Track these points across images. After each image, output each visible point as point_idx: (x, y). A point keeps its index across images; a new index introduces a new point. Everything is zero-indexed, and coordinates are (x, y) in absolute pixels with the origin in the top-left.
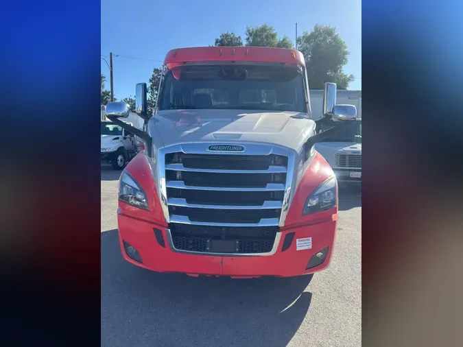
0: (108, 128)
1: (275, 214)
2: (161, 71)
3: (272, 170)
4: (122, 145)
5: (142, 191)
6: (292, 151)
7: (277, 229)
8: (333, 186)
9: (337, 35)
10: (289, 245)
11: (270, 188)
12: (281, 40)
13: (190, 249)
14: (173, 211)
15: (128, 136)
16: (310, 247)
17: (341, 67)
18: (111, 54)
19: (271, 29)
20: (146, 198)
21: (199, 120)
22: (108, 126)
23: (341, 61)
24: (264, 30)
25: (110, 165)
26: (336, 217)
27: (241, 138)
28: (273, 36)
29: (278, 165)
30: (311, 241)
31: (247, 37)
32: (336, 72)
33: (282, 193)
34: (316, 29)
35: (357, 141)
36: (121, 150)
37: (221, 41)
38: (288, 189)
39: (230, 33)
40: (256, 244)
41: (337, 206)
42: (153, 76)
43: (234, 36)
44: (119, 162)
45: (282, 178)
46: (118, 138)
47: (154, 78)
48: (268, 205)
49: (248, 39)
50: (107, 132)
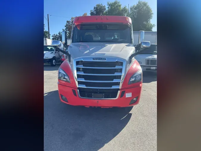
0: (48, 48)
1: (118, 84)
2: (70, 22)
3: (117, 67)
4: (55, 56)
5: (67, 75)
6: (124, 60)
7: (119, 89)
8: (141, 73)
9: (148, 5)
10: (123, 95)
11: (116, 74)
12: (124, 7)
13: (86, 97)
14: (80, 83)
15: (57, 52)
16: (131, 96)
17: (150, 20)
18: (48, 15)
19: (119, 3)
20: (69, 78)
21: (88, 47)
22: (48, 47)
23: (150, 17)
24: (115, 3)
25: (50, 64)
26: (141, 85)
27: (105, 55)
28: (120, 6)
29: (119, 65)
30: (131, 94)
31: (108, 6)
32: (147, 22)
33: (121, 76)
34: (139, 2)
35: (155, 54)
36: (54, 58)
37: (97, 8)
38: (123, 74)
39: (100, 4)
40: (111, 95)
41: (142, 81)
42: (66, 24)
43: (102, 5)
44: (54, 63)
45: (121, 71)
46: (53, 53)
47: (67, 25)
48: (115, 81)
49: (108, 8)
50: (48, 50)
